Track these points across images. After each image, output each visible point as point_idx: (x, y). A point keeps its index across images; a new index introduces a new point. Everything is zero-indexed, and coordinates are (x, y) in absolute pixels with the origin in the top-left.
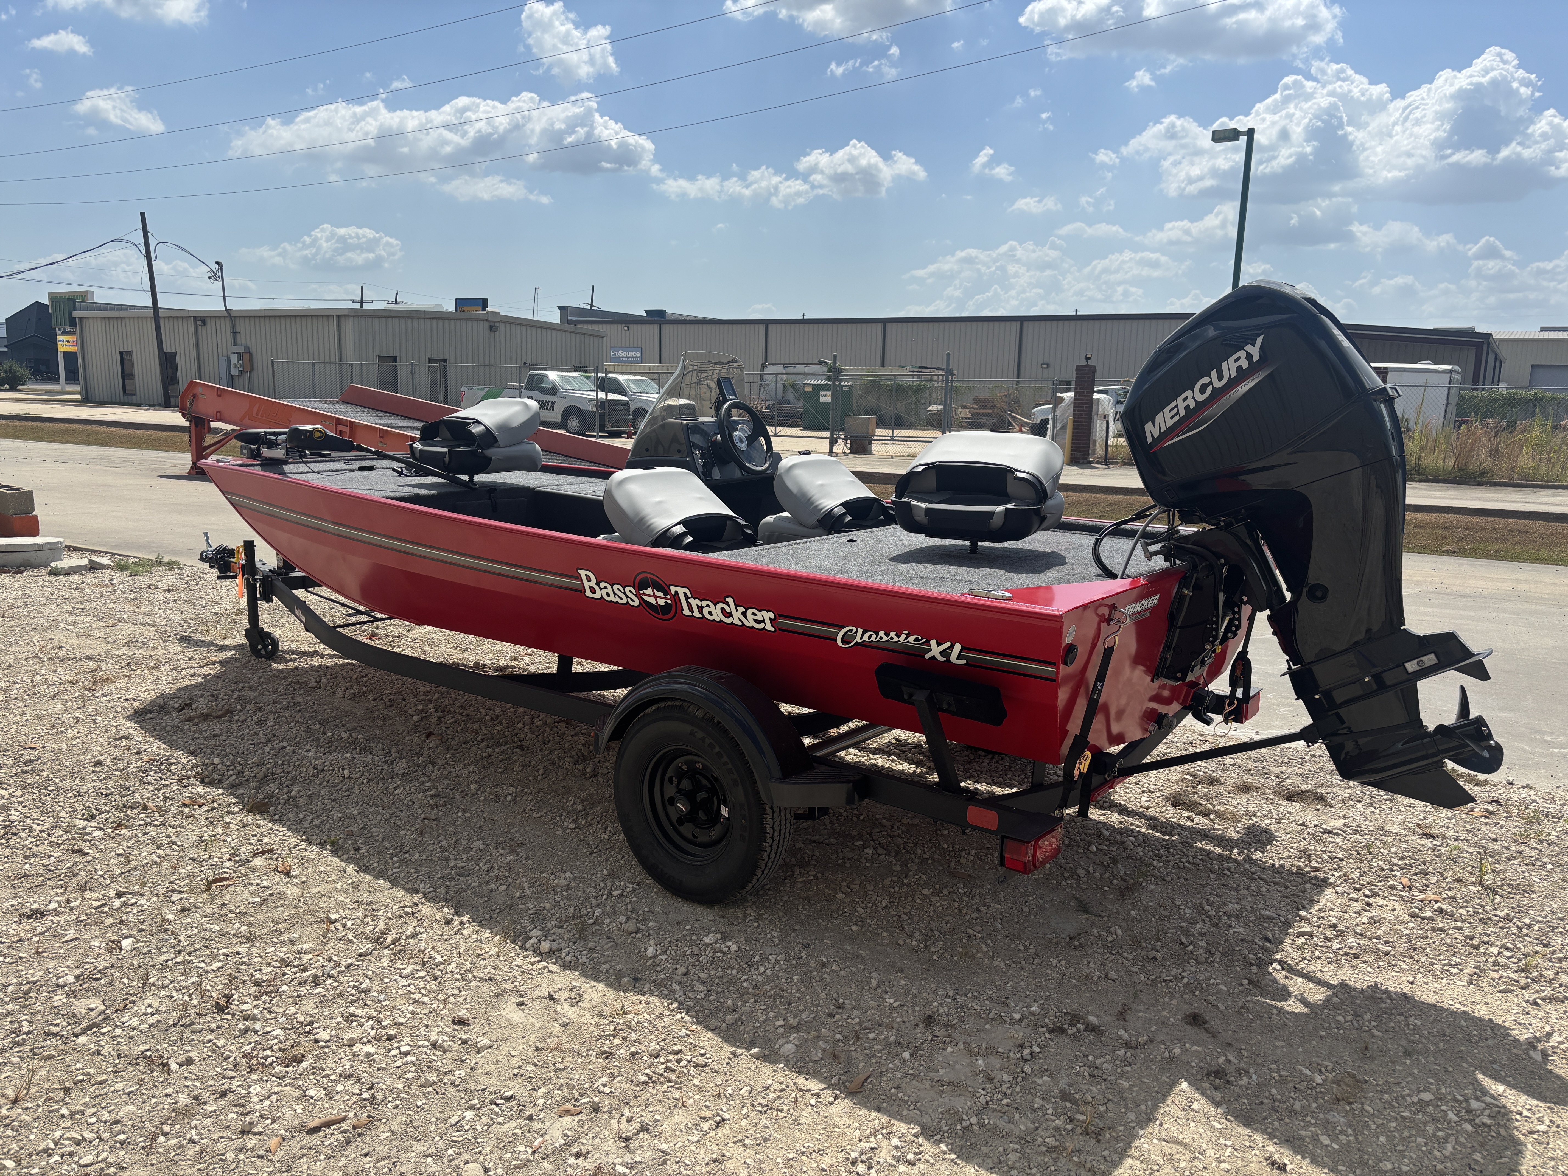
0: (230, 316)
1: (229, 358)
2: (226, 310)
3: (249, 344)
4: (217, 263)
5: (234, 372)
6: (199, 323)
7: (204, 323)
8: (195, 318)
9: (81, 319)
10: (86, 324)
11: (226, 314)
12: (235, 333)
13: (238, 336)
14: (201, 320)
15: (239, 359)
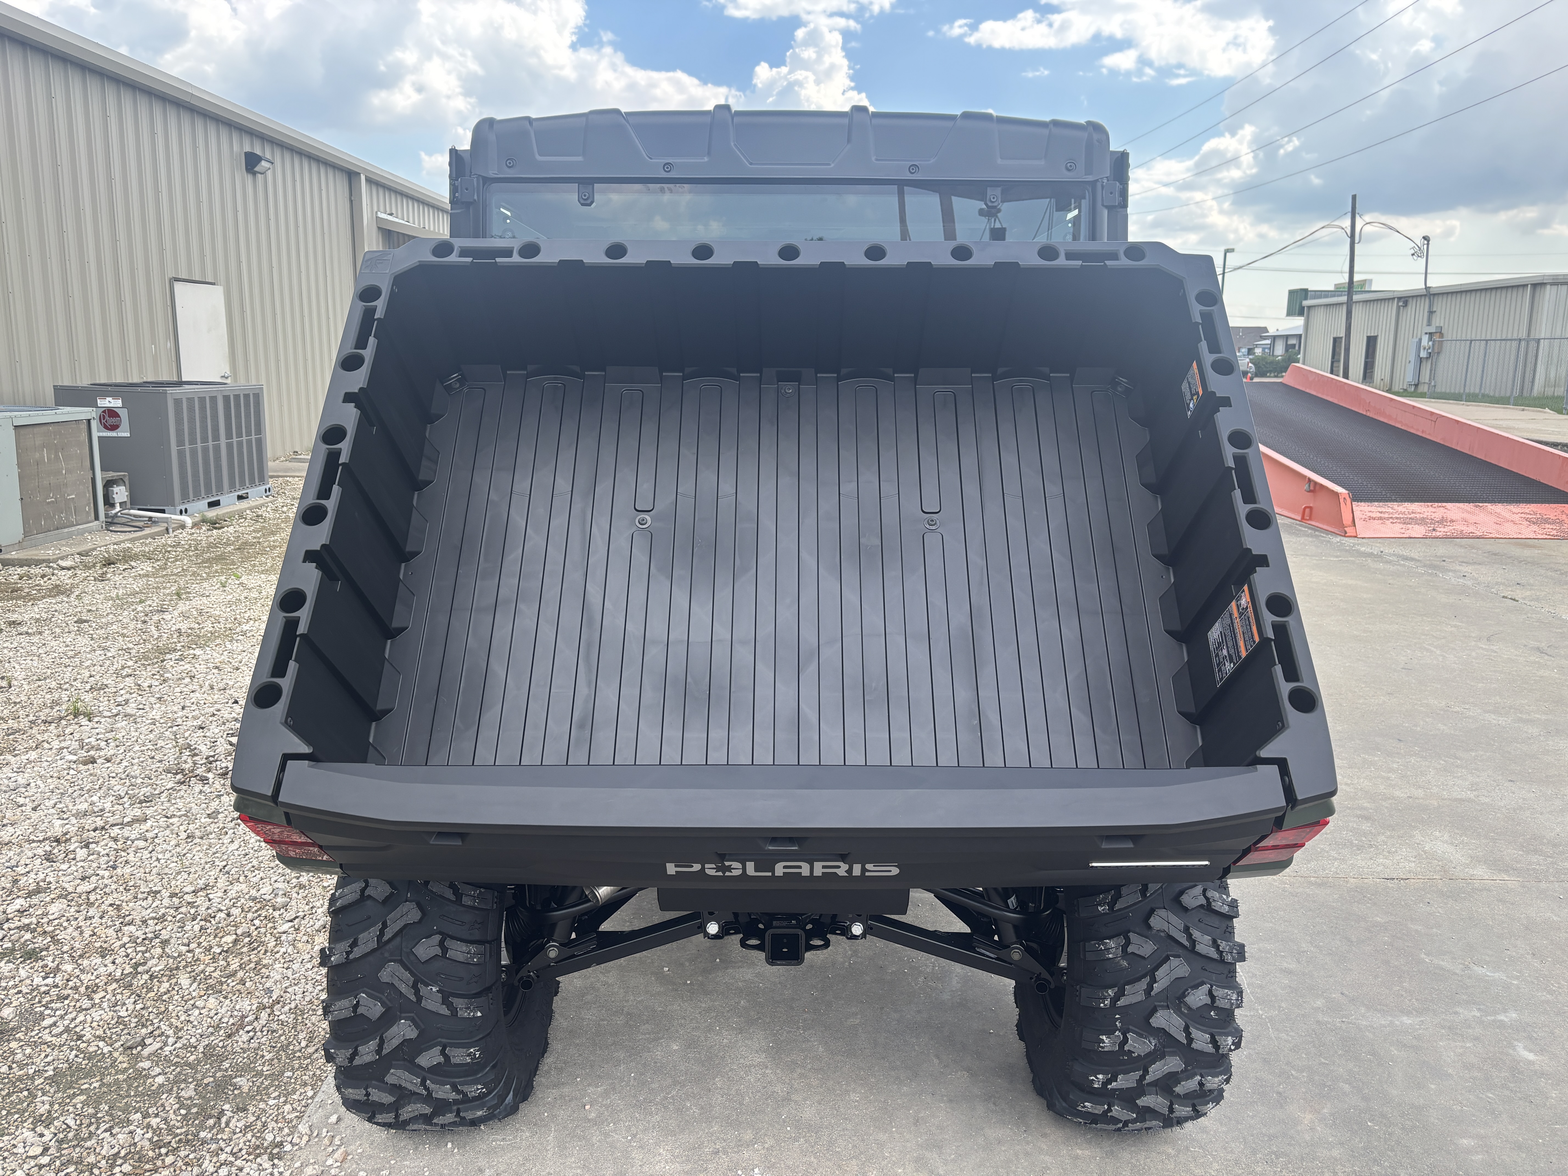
0: (1430, 295)
1: (1420, 340)
2: (1426, 288)
3: (1442, 325)
4: (1425, 238)
5: (1423, 354)
6: (1401, 304)
7: (1406, 304)
8: (1400, 298)
9: (1309, 307)
10: (1312, 312)
11: (1424, 292)
12: (1431, 312)
13: (1434, 315)
14: (1404, 300)
15: (1430, 339)
